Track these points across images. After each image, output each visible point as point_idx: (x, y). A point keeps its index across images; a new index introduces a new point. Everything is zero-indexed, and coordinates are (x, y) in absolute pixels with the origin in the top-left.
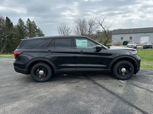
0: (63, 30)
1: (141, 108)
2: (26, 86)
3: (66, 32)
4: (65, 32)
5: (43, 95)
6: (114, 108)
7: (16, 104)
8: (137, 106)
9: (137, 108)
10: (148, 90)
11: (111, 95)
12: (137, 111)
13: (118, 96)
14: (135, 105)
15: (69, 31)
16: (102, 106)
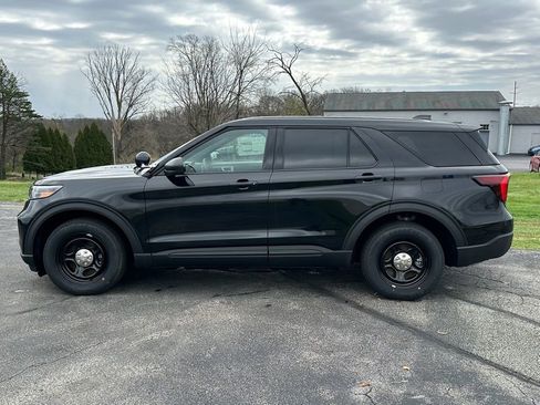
0: (115, 76)
1: (495, 360)
2: (65, 310)
3: (128, 85)
4: (121, 85)
5: (156, 336)
6: (417, 362)
7: (74, 371)
8: (480, 354)
9: (485, 361)
10: (501, 311)
11: (395, 330)
12: (487, 367)
13: (415, 330)
14: (474, 352)
15: (142, 85)
16: (381, 361)
